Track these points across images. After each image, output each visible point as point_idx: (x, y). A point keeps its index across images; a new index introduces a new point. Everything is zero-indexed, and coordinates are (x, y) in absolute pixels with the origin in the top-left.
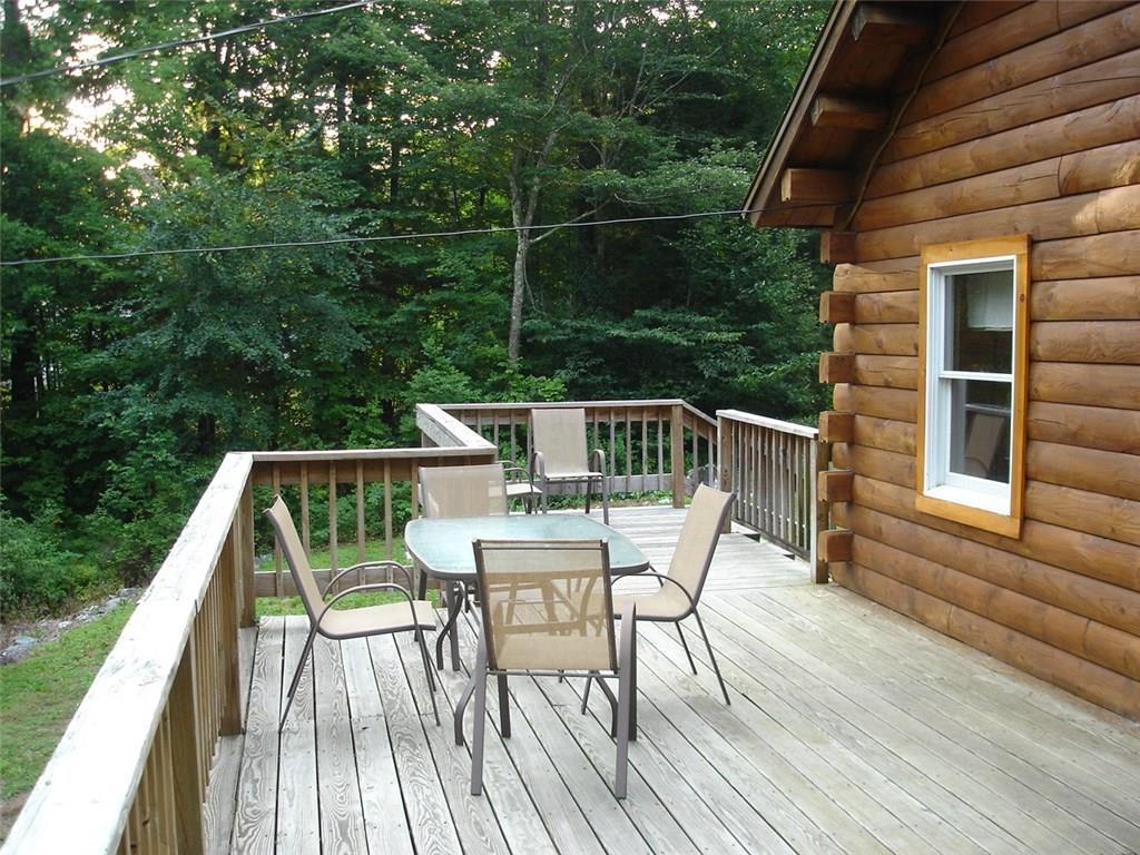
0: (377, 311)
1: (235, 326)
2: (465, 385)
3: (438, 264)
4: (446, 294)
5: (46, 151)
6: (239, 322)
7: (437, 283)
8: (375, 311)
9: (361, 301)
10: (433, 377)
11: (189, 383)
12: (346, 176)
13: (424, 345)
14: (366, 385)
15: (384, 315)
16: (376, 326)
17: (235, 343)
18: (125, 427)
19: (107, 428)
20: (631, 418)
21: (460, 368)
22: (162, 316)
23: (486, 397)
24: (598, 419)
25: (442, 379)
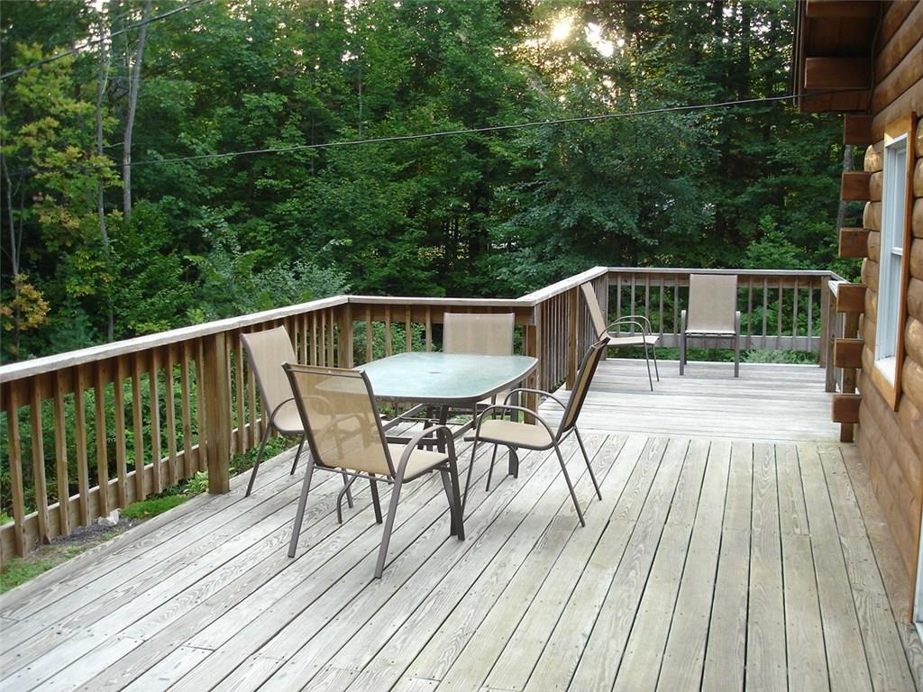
0: (731, 192)
1: (601, 204)
2: (792, 256)
3: (776, 153)
4: (786, 178)
5: (480, 68)
6: (605, 200)
7: (777, 168)
8: (729, 192)
9: (718, 183)
10: (765, 249)
11: (568, 247)
12: (708, 79)
13: (762, 221)
14: (718, 254)
15: (735, 194)
16: (727, 205)
17: (598, 216)
18: (517, 280)
19: (502, 280)
20: (781, 286)
21: (792, 241)
22: (551, 195)
23: (812, 267)
24: (751, 286)
25: (773, 250)
